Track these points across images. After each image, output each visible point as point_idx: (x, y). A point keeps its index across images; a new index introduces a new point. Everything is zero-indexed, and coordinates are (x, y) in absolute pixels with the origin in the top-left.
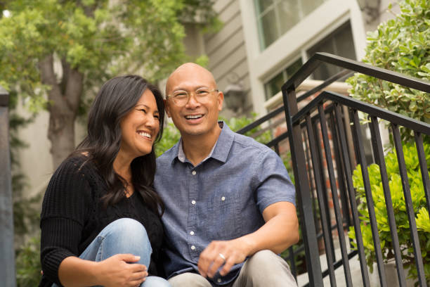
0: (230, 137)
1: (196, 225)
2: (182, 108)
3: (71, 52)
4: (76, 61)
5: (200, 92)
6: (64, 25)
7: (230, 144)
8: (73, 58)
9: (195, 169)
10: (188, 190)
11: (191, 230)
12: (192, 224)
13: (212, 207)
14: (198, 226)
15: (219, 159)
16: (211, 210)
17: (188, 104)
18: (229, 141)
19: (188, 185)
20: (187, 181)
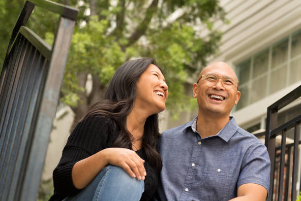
0: (235, 127)
1: (191, 184)
2: (210, 87)
3: (104, 70)
4: (106, 77)
5: (227, 81)
6: (104, 50)
7: (234, 132)
8: (104, 75)
9: (201, 141)
10: (191, 154)
11: (187, 187)
12: (188, 182)
13: (207, 173)
14: (193, 185)
15: (223, 138)
16: (205, 175)
17: (215, 85)
18: (234, 129)
19: (192, 151)
20: (192, 148)
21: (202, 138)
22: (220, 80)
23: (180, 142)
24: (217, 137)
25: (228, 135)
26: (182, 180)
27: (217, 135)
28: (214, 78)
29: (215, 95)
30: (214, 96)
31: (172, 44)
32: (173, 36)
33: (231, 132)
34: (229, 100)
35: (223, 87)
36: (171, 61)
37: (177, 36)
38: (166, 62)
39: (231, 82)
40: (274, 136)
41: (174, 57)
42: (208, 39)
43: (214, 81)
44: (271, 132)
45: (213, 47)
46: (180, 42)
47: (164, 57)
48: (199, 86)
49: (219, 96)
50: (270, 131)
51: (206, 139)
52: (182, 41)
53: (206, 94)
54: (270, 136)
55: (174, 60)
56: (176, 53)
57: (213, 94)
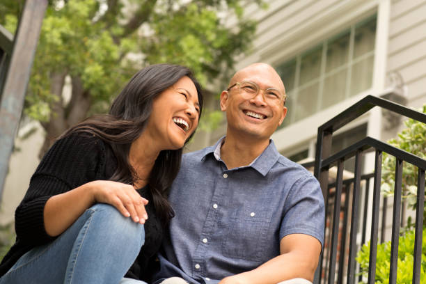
0: (275, 156)
2: (245, 100)
7: (274, 162)
9: (228, 173)
10: (213, 191)
11: (206, 237)
12: (208, 230)
13: (236, 219)
14: (214, 235)
15: (259, 171)
16: (233, 220)
17: (253, 99)
18: (274, 158)
19: (214, 187)
20: (214, 182)
21: (229, 169)
22: (262, 91)
23: (197, 173)
24: (251, 168)
25: (266, 166)
26: (198, 227)
27: (250, 165)
28: (253, 88)
29: (253, 112)
30: (251, 114)
31: (185, 36)
32: (188, 24)
33: (270, 162)
34: (272, 119)
35: (265, 102)
36: (184, 59)
37: (193, 25)
38: (176, 60)
39: (276, 95)
40: (326, 168)
41: (189, 54)
42: (236, 31)
43: (253, 92)
44: (323, 162)
45: (244, 41)
46: (197, 32)
47: (174, 53)
48: (231, 96)
49: (259, 114)
50: (322, 160)
51: (234, 171)
52: (201, 32)
53: (240, 108)
54: (320, 167)
55: (189, 58)
56: (191, 48)
57: (250, 111)
